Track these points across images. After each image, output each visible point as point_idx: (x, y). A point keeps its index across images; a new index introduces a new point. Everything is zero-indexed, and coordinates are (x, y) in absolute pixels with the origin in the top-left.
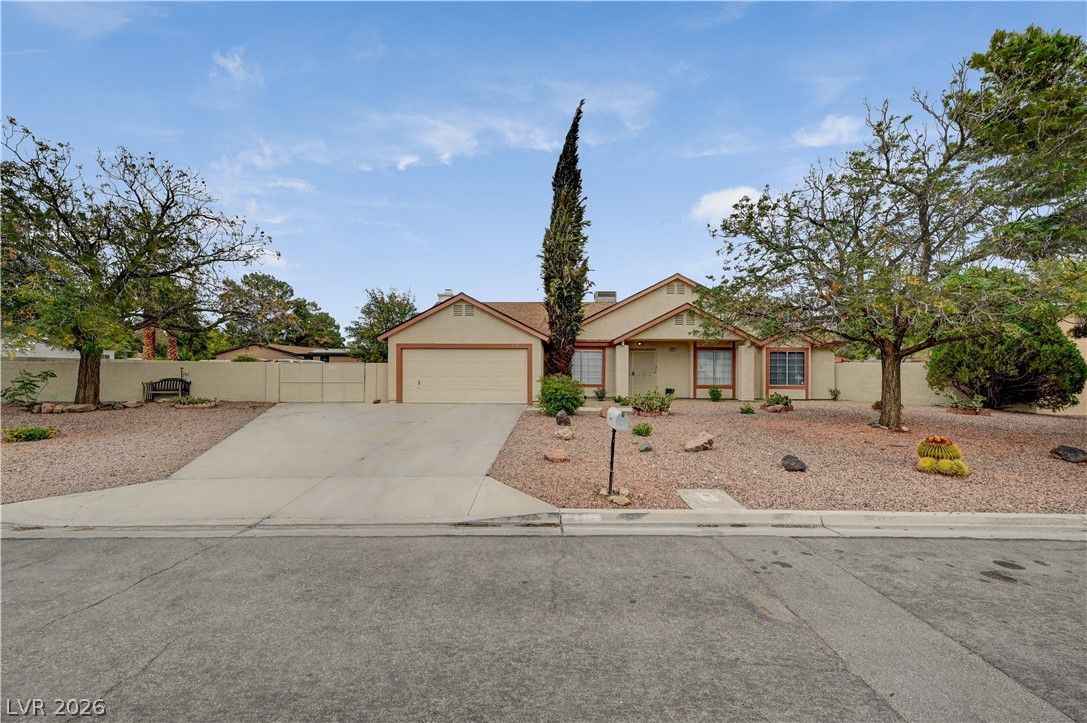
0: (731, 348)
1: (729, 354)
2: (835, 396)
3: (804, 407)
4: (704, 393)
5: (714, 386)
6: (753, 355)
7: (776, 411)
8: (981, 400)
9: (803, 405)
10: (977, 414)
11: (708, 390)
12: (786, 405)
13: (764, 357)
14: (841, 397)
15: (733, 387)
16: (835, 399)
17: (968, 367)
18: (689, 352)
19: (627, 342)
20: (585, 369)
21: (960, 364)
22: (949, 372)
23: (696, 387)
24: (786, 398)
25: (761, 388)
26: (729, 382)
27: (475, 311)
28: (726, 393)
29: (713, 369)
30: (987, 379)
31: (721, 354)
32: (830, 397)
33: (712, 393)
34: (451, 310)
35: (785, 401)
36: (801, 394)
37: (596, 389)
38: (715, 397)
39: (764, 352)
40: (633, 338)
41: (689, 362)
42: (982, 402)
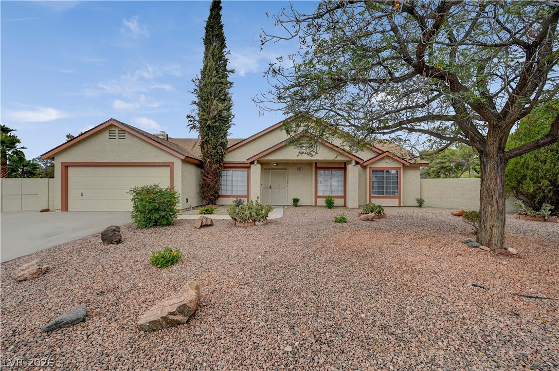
0: (342, 167)
1: (341, 172)
2: (421, 204)
3: (396, 214)
4: (321, 202)
5: (329, 197)
6: (357, 172)
7: (368, 220)
8: (549, 208)
9: (395, 212)
10: (545, 221)
11: (324, 199)
12: (379, 213)
13: (368, 174)
14: (425, 204)
15: (344, 197)
16: (420, 206)
17: (531, 179)
18: (312, 170)
19: (259, 162)
20: (234, 183)
21: (524, 177)
22: (514, 184)
23: (317, 197)
24: (379, 207)
25: (366, 198)
26: (341, 194)
27: (127, 135)
28: (337, 202)
29: (329, 184)
30: (550, 190)
31: (335, 172)
32: (417, 204)
33: (326, 202)
34: (106, 135)
35: (378, 209)
36: (395, 202)
37: (235, 199)
38: (330, 204)
39: (368, 170)
40: (264, 159)
41: (312, 177)
42: (550, 210)
